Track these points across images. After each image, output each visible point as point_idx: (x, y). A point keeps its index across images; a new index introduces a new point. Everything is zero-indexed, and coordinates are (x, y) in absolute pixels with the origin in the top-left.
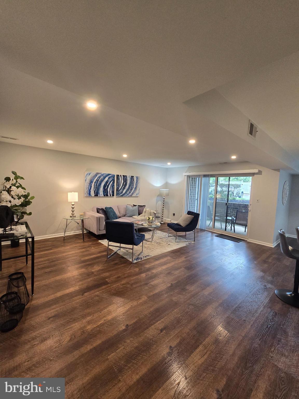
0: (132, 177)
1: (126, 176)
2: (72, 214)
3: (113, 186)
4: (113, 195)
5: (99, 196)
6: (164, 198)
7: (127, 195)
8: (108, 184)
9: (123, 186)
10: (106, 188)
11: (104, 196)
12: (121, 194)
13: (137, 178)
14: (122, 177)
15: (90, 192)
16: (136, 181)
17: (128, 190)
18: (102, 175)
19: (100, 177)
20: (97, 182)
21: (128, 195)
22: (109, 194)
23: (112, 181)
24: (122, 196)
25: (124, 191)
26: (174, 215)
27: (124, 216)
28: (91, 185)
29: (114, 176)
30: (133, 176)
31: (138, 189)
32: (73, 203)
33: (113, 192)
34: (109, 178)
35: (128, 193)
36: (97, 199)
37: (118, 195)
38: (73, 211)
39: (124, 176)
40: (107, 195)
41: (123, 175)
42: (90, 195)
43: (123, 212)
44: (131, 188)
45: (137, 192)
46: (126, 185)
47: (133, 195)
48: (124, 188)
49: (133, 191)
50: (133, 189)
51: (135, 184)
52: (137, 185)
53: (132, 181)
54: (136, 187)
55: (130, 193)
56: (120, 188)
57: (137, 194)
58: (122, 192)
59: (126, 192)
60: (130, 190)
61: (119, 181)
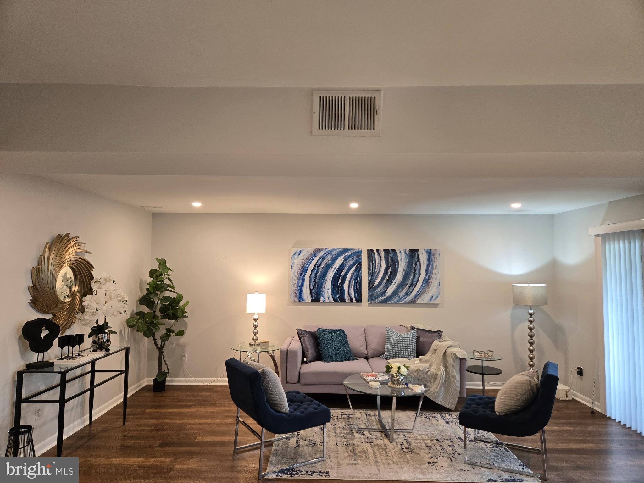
0: (413, 253)
1: (394, 251)
2: (253, 339)
3: (357, 278)
4: (359, 300)
5: (322, 300)
6: (531, 311)
7: (399, 301)
8: (343, 274)
9: (387, 278)
10: (339, 283)
11: (335, 301)
12: (381, 298)
13: (430, 253)
14: (383, 254)
15: (301, 291)
16: (426, 263)
17: (401, 286)
18: (329, 253)
19: (323, 258)
20: (318, 270)
21: (401, 299)
22: (346, 297)
23: (355, 266)
24: (384, 302)
25: (390, 291)
26: (580, 372)
28: (304, 276)
29: (359, 254)
30: (417, 250)
31: (434, 283)
32: (256, 317)
33: (358, 292)
34: (346, 259)
35: (402, 294)
36: (316, 308)
37: (372, 300)
38: (255, 334)
39: (387, 251)
40: (343, 300)
41: (385, 250)
42: (302, 299)
44: (410, 280)
45: (433, 290)
46: (394, 273)
47: (419, 301)
48: (389, 282)
49: (419, 290)
50: (419, 285)
51: (425, 270)
52: (432, 273)
53: (414, 262)
54: (427, 277)
55: (407, 294)
56: (377, 283)
57: (433, 299)
58: (384, 293)
59: (396, 292)
60: (408, 286)
61: (373, 264)
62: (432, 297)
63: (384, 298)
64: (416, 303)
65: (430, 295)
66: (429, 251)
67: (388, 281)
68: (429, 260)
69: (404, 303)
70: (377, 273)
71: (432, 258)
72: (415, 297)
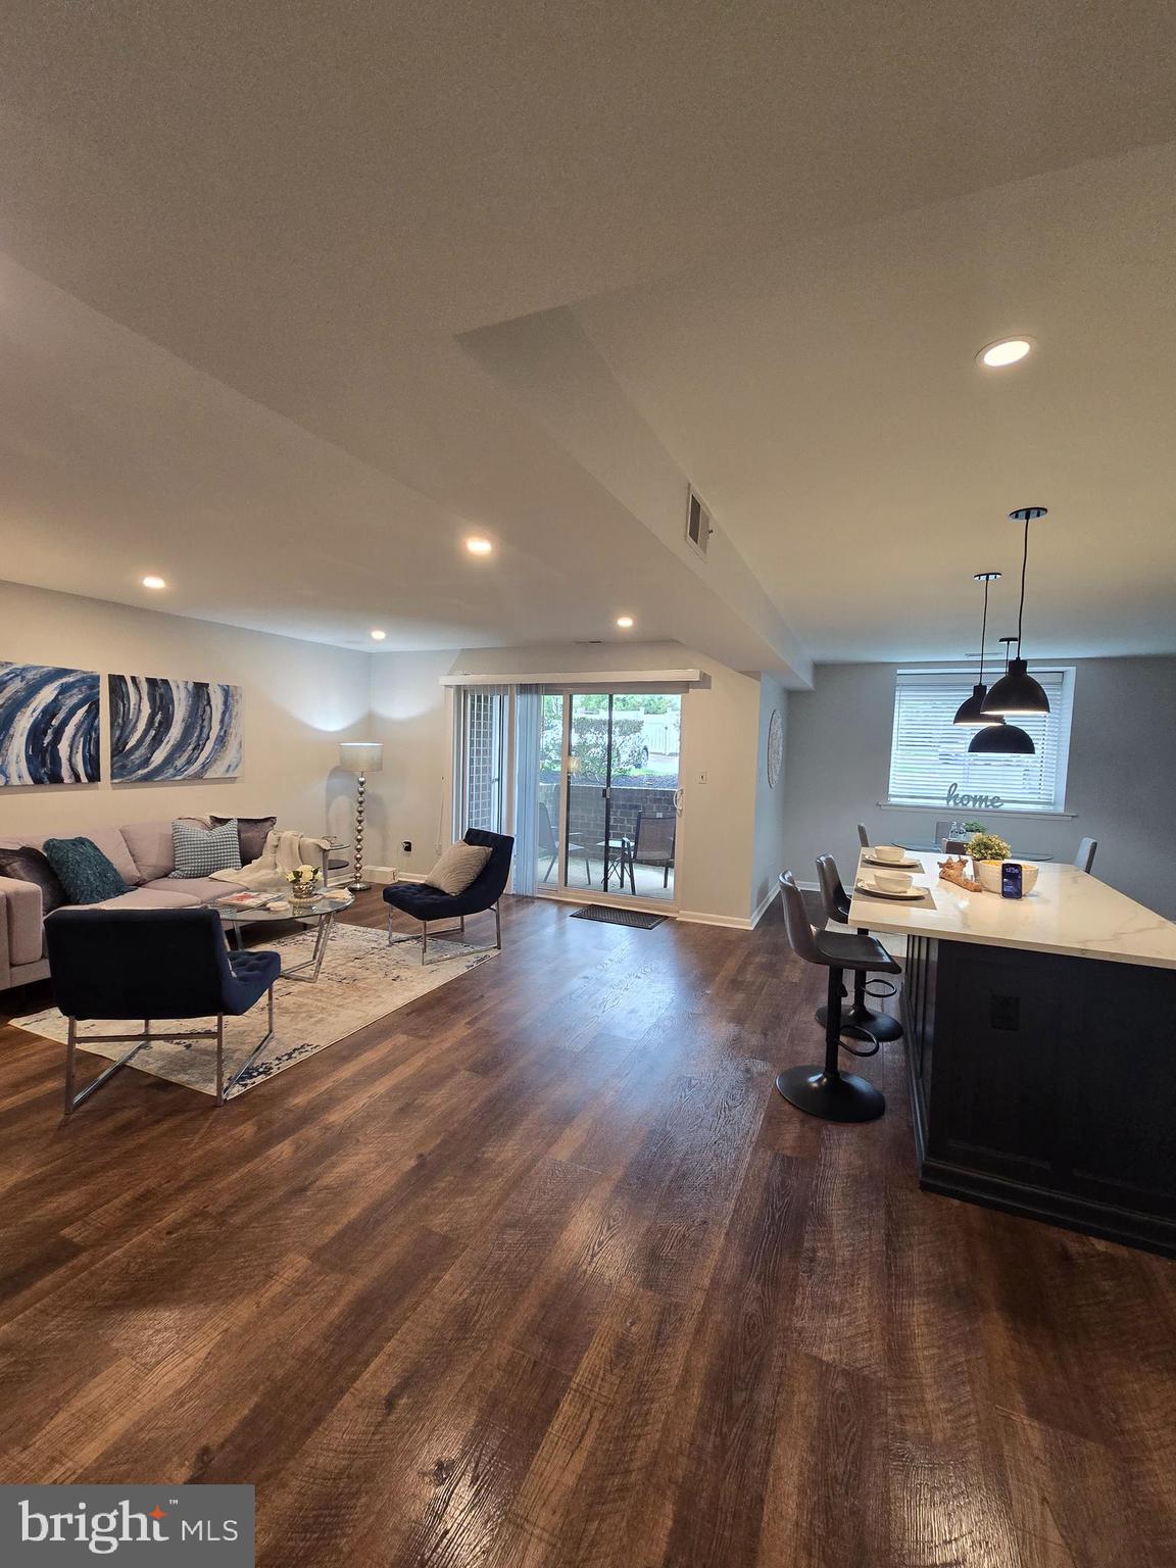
0: (200, 690)
1: (165, 682)
4: (94, 778)
6: (363, 779)
7: (175, 775)
8: (56, 721)
9: (153, 733)
10: (46, 741)
11: (37, 781)
12: (142, 772)
13: (227, 692)
14: (144, 687)
16: (221, 708)
17: (179, 748)
18: (19, 673)
21: (179, 771)
22: (65, 774)
23: (84, 708)
24: (147, 779)
25: (158, 757)
26: (408, 848)
27: (166, 876)
29: (92, 682)
30: (207, 685)
31: (232, 742)
33: (92, 761)
34: (64, 690)
35: (179, 763)
37: (122, 776)
39: (152, 682)
40: (56, 779)
41: (147, 679)
43: (154, 857)
44: (195, 739)
45: (230, 755)
46: (166, 724)
47: (208, 775)
48: (157, 741)
49: (210, 754)
50: (209, 745)
51: (219, 720)
52: (229, 725)
53: (201, 706)
54: (222, 733)
55: (190, 762)
56: (132, 743)
57: (232, 768)
58: (146, 761)
59: (169, 760)
60: (190, 748)
61: (124, 705)
62: (230, 766)
63: (146, 770)
64: (206, 776)
65: (225, 762)
66: (225, 687)
67: (154, 738)
68: (225, 703)
69: (184, 779)
70: (132, 723)
71: (230, 699)
72: (203, 768)
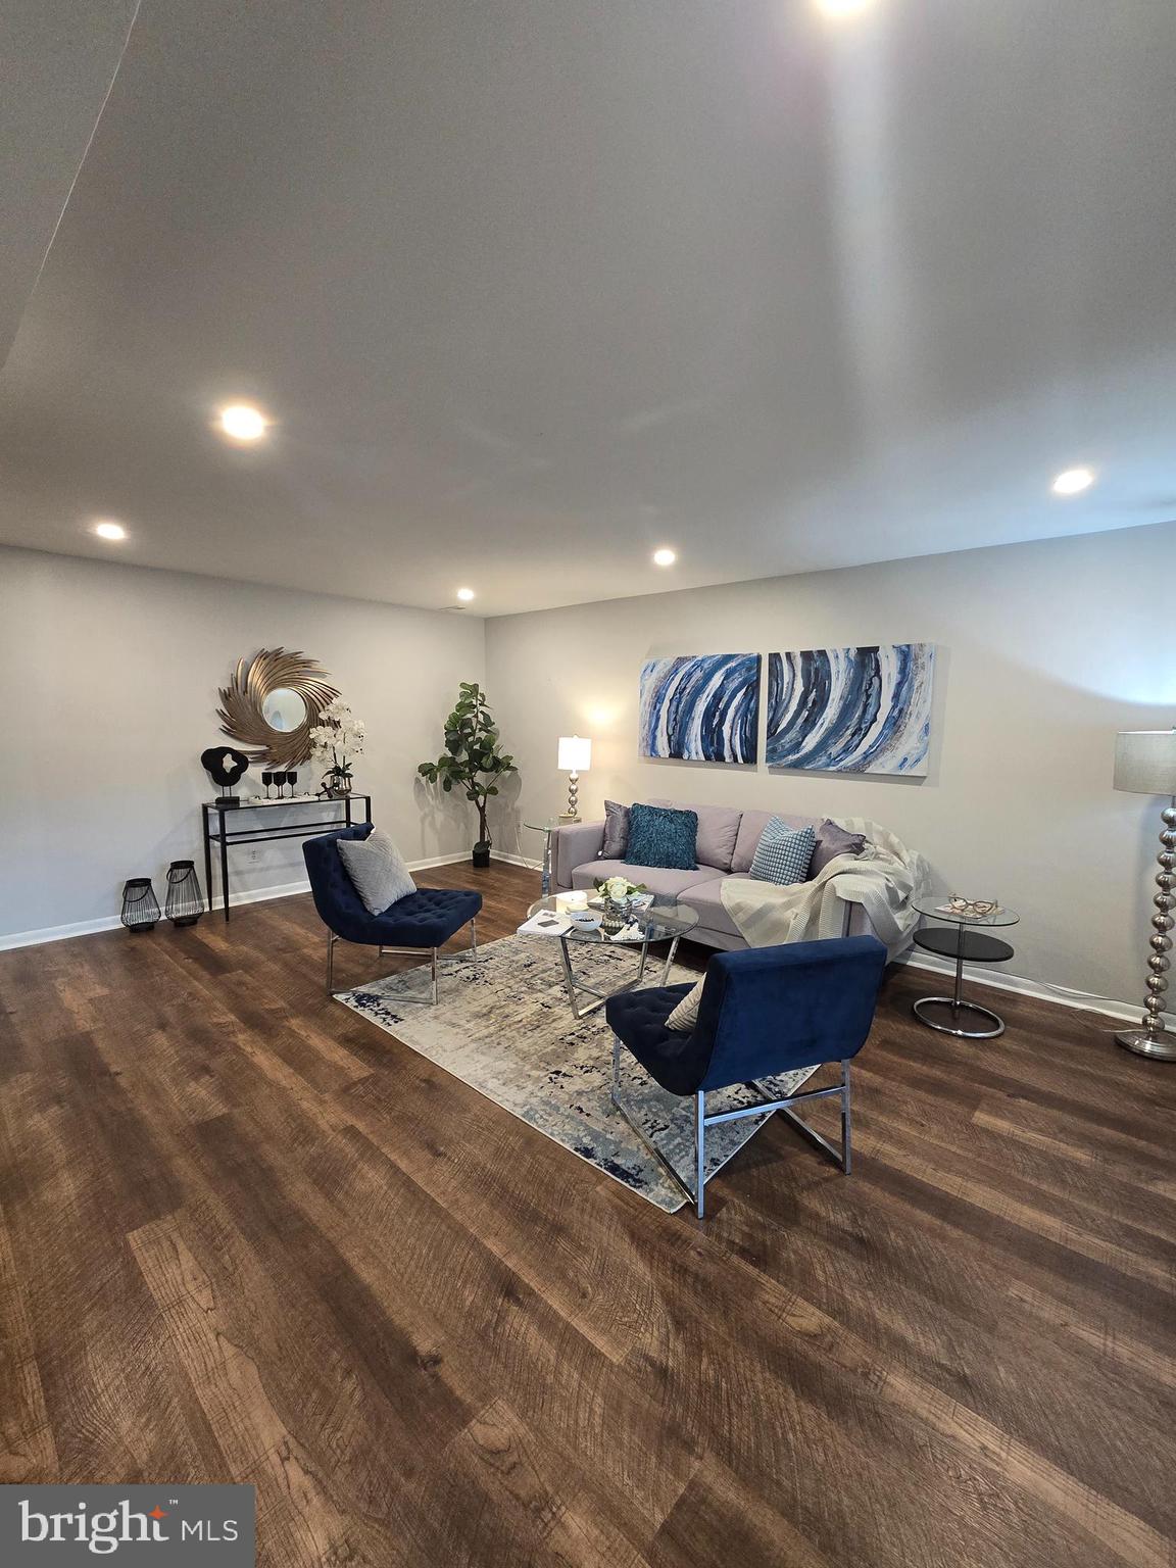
0: (866, 658)
1: (822, 653)
4: (750, 758)
5: (686, 756)
7: (828, 765)
8: (721, 706)
9: (805, 714)
10: (714, 723)
11: (708, 758)
12: (792, 757)
13: (905, 655)
14: (799, 663)
15: (654, 738)
16: (895, 677)
17: (834, 731)
18: (699, 665)
19: (689, 675)
20: (680, 698)
21: (833, 761)
22: (727, 753)
23: (744, 690)
24: (797, 766)
25: (811, 742)
28: (659, 709)
29: (753, 663)
30: (876, 649)
31: (913, 726)
32: (573, 776)
34: (728, 675)
35: (834, 750)
36: (676, 770)
37: (775, 760)
39: (807, 656)
40: (720, 758)
41: (803, 654)
42: (655, 752)
44: (855, 720)
45: (909, 742)
46: (821, 703)
47: (871, 769)
48: (810, 724)
49: (876, 742)
50: (875, 730)
51: (891, 695)
52: (908, 702)
53: (867, 678)
54: (896, 713)
55: (847, 750)
56: (784, 724)
57: (907, 764)
58: (797, 746)
59: (822, 746)
60: (849, 732)
61: (778, 684)
62: (905, 759)
63: (797, 756)
64: (866, 772)
65: (900, 754)
66: (904, 648)
67: (806, 720)
68: (903, 671)
69: (839, 771)
70: (785, 704)
71: (911, 665)
72: (865, 758)
